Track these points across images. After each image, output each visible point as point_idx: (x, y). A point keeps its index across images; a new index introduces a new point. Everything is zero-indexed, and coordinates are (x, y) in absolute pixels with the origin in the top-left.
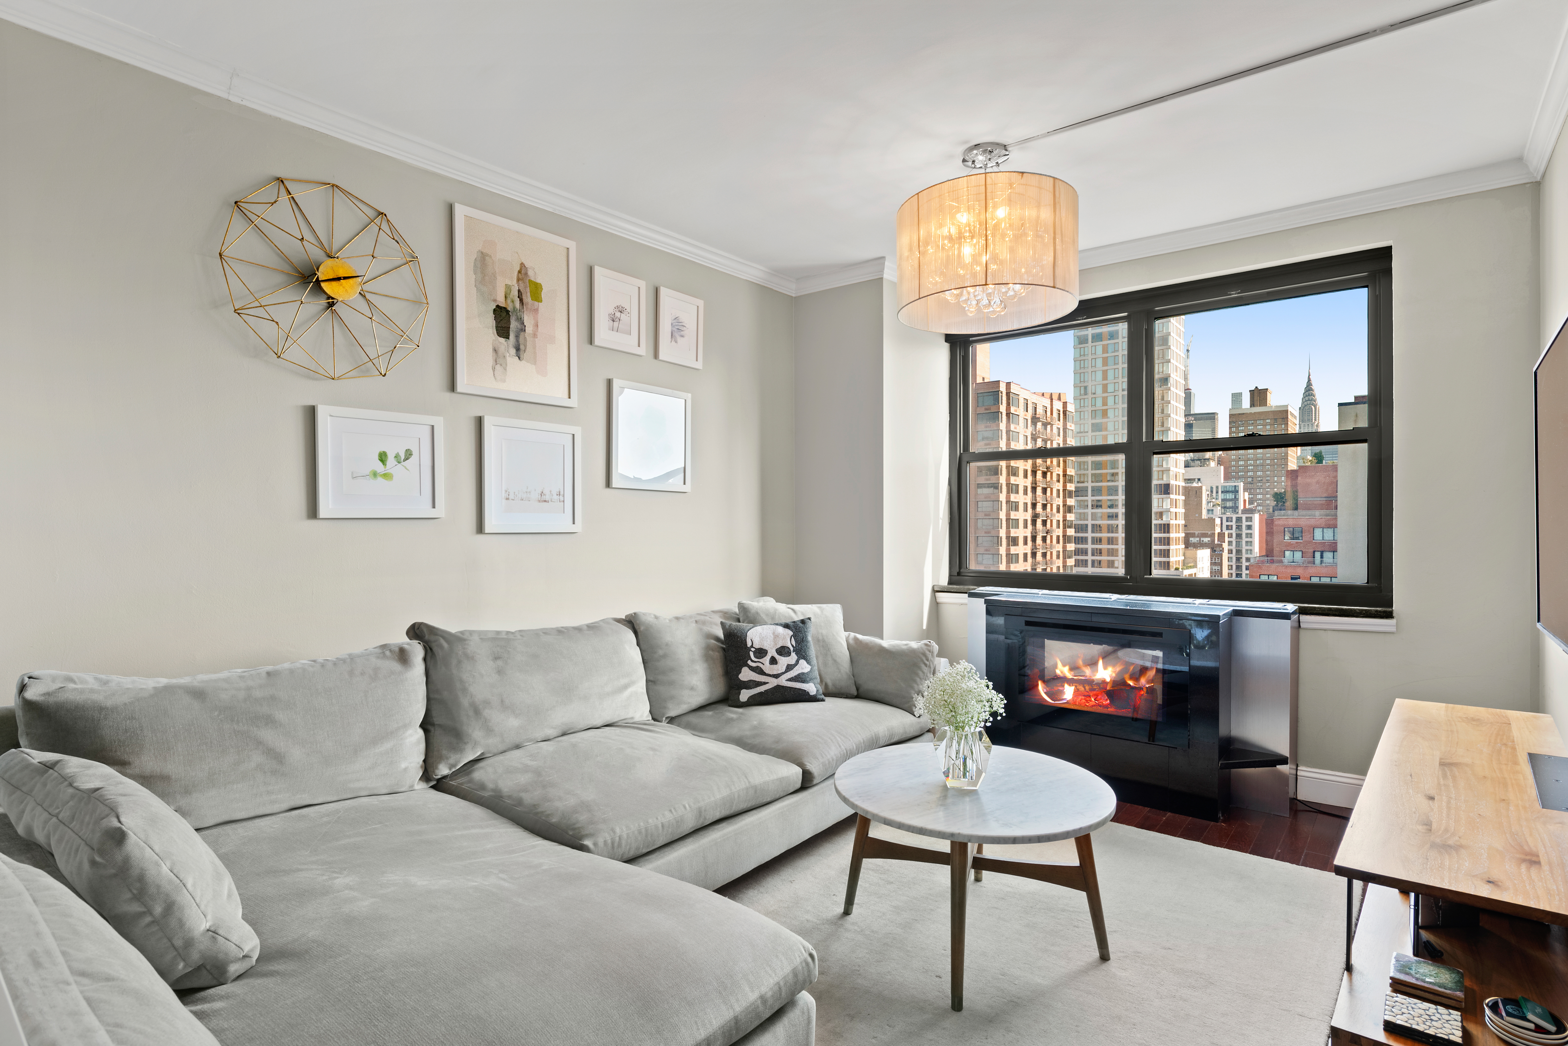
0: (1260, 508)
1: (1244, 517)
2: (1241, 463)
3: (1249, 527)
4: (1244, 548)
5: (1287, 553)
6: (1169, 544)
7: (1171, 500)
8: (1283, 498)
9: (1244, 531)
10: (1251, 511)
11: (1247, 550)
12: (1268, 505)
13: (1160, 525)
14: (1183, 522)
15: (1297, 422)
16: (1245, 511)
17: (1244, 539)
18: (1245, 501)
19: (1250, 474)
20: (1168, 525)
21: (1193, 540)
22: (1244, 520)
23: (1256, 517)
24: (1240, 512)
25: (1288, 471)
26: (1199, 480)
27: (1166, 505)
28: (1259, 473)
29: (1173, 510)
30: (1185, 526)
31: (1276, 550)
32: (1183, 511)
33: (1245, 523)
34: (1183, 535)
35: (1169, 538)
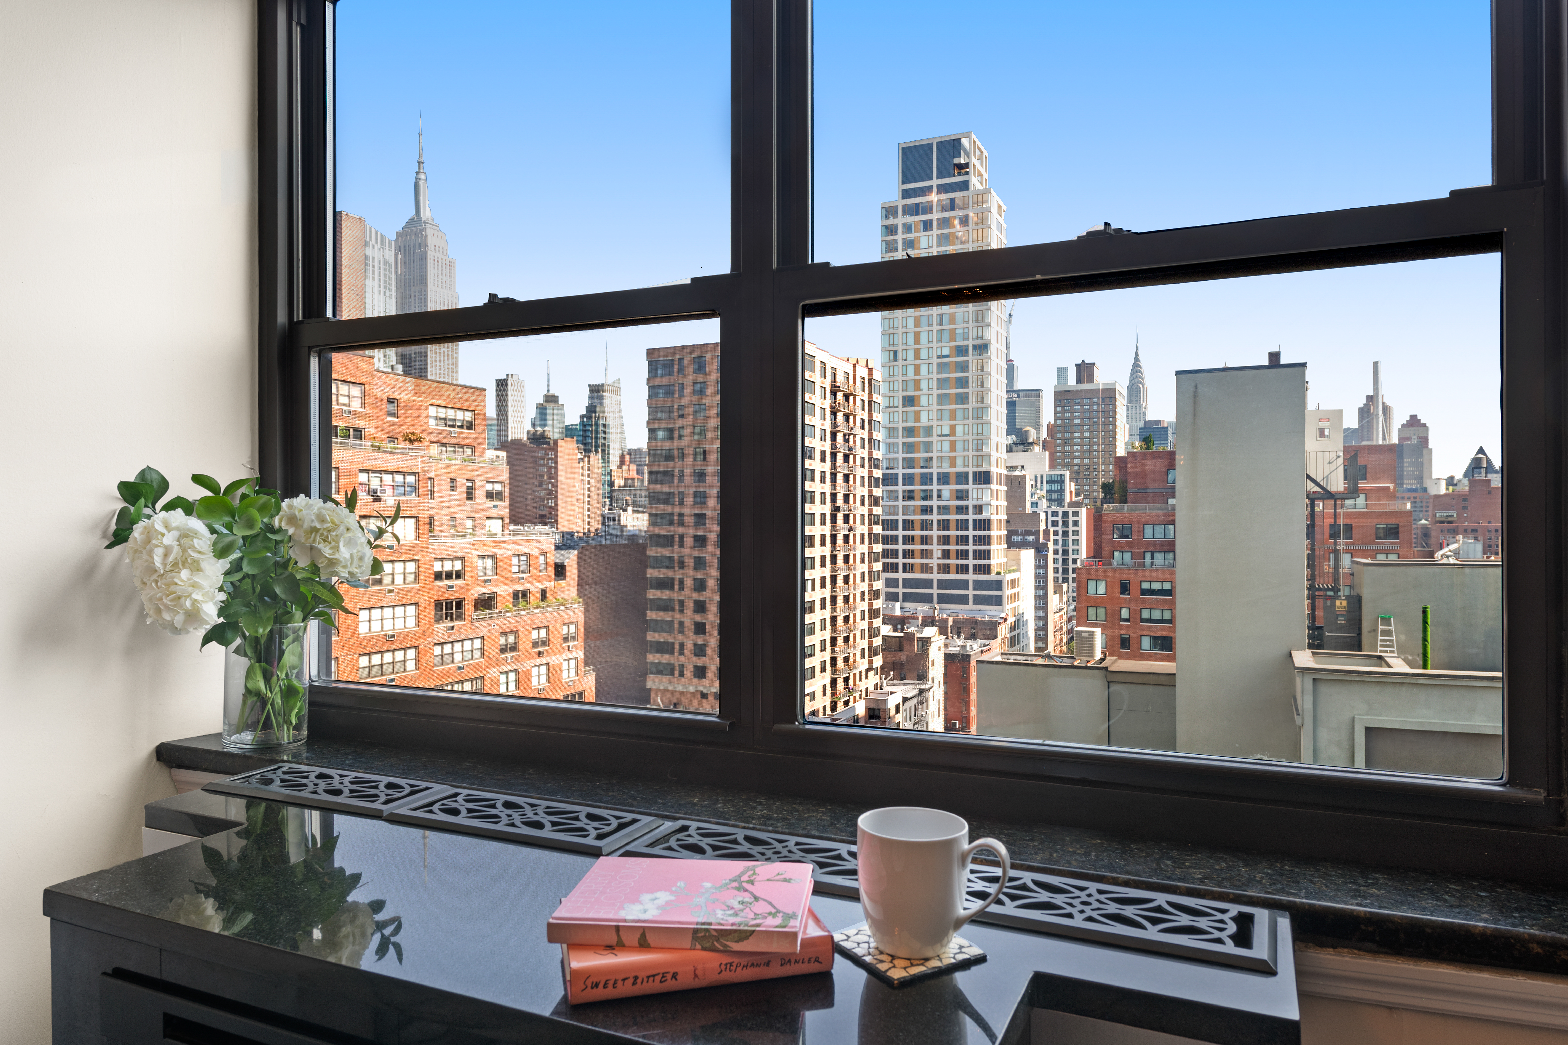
0: (1087, 501)
1: (1070, 511)
2: (1067, 448)
3: (1076, 523)
4: (1071, 547)
5: (1116, 554)
6: (989, 544)
7: (992, 490)
8: (1111, 489)
9: (1071, 528)
10: (1078, 504)
11: (1073, 550)
12: (1095, 498)
13: (980, 520)
14: (1005, 517)
15: (1125, 402)
16: (1072, 504)
17: (1071, 537)
18: (1071, 492)
19: (1077, 461)
20: (989, 520)
21: (1016, 539)
22: (1070, 514)
23: (1083, 511)
24: (1066, 505)
25: (1116, 458)
26: (1022, 467)
27: (987, 498)
28: (1086, 461)
29: (994, 503)
30: (1008, 522)
31: (1105, 550)
32: (1005, 503)
33: (1071, 519)
34: (1005, 532)
35: (989, 536)
